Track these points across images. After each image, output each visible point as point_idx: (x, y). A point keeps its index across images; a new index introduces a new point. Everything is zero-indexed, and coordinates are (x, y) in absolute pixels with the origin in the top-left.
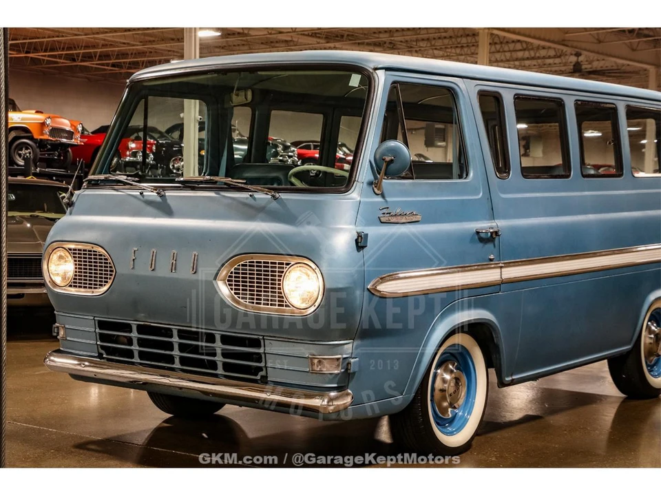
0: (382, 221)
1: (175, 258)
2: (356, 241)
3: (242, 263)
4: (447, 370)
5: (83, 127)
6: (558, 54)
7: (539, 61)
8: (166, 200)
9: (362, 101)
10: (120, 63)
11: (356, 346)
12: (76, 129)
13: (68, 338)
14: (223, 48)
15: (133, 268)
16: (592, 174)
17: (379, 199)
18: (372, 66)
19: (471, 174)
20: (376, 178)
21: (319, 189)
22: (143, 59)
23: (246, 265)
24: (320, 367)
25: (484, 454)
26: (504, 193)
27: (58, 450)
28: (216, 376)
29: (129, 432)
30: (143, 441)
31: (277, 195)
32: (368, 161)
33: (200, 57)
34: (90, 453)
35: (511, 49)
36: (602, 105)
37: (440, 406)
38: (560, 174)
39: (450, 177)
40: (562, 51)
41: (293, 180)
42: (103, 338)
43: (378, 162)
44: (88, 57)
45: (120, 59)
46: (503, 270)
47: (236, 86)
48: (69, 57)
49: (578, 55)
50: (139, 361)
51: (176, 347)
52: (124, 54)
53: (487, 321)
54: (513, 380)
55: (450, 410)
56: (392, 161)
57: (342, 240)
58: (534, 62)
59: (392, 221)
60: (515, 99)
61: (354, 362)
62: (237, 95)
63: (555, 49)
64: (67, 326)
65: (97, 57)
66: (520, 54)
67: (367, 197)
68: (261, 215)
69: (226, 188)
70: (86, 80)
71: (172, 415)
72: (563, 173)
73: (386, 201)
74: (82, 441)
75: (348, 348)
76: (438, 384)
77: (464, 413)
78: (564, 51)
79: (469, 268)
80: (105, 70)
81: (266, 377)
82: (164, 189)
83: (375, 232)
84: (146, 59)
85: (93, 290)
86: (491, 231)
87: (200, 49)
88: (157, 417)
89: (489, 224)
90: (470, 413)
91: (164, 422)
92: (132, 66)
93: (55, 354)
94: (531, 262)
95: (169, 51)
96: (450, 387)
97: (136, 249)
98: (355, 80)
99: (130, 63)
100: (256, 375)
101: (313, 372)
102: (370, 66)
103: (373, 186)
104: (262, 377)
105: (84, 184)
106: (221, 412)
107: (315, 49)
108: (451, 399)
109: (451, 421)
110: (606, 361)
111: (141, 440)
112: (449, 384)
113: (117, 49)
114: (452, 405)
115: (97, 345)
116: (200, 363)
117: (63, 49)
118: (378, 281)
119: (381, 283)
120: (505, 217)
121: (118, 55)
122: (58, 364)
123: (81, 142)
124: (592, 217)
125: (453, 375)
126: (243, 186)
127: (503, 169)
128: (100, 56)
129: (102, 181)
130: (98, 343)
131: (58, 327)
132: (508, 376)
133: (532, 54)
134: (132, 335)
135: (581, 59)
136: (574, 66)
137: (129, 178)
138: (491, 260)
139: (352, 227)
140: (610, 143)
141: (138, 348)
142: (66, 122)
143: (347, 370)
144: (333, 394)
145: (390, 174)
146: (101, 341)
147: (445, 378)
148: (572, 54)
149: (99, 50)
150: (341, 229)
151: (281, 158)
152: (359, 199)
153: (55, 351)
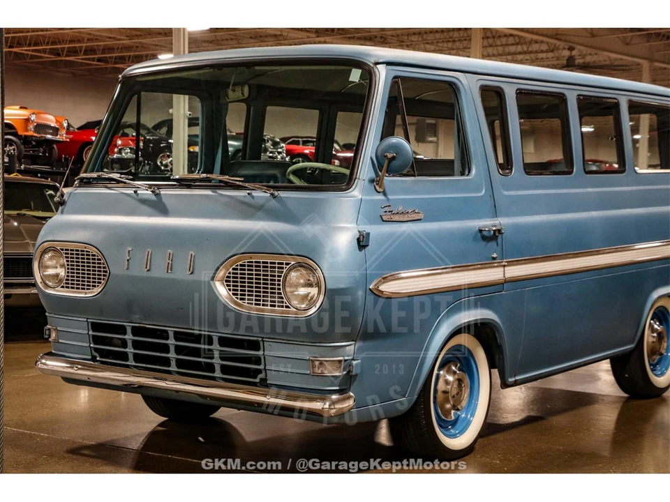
0: (384, 219)
1: (171, 258)
2: (358, 240)
3: (241, 263)
4: (449, 372)
5: (68, 123)
6: (551, 48)
7: (532, 55)
8: (161, 198)
9: (362, 97)
10: (106, 57)
11: (358, 348)
12: (61, 125)
13: (60, 341)
14: (211, 42)
15: (128, 269)
16: (595, 171)
17: (381, 197)
18: (373, 60)
19: (474, 171)
20: (377, 175)
21: (319, 187)
22: (128, 54)
23: (244, 265)
24: (321, 369)
25: (487, 457)
26: (508, 190)
27: (51, 455)
28: (214, 378)
29: (123, 436)
30: (138, 445)
31: (276, 193)
32: (369, 158)
33: (190, 52)
34: (84, 458)
35: (504, 43)
36: (604, 100)
37: (442, 408)
38: (562, 170)
39: (452, 175)
40: (555, 45)
41: (292, 177)
42: (96, 340)
43: (379, 158)
44: (74, 52)
45: (105, 54)
46: (506, 268)
47: (232, 82)
48: (53, 52)
49: (571, 49)
50: (134, 364)
51: (172, 349)
52: (109, 49)
53: (490, 321)
54: (516, 381)
55: (453, 412)
56: (394, 158)
57: (343, 240)
58: (527, 57)
59: (394, 219)
60: (517, 94)
61: (356, 364)
62: (234, 91)
63: (548, 43)
64: (59, 328)
65: (83, 52)
66: (512, 49)
67: (369, 195)
68: (259, 214)
69: (223, 186)
70: (71, 75)
71: (166, 419)
72: (566, 170)
73: (388, 199)
74: (75, 446)
75: (350, 349)
76: (441, 386)
77: (467, 414)
78: (557, 46)
79: (472, 267)
80: (91, 65)
81: (266, 380)
82: (159, 187)
83: (377, 231)
84: (132, 54)
85: (86, 291)
86: (494, 229)
87: (189, 43)
88: (151, 420)
89: (492, 222)
90: (472, 415)
91: (159, 425)
92: (118, 61)
93: (46, 357)
94: (535, 261)
95: (156, 45)
96: (453, 389)
97: (130, 249)
98: (355, 75)
99: (116, 58)
100: (255, 378)
101: (314, 375)
102: (370, 61)
103: (375, 183)
104: (261, 379)
105: (76, 183)
106: (217, 415)
107: (305, 44)
108: (454, 401)
109: (454, 423)
110: (608, 360)
111: (136, 444)
112: (452, 386)
113: (103, 43)
114: (455, 407)
115: (91, 347)
116: (197, 366)
117: (48, 44)
118: (380, 281)
119: (384, 283)
120: (507, 215)
121: (104, 50)
122: (49, 368)
123: (66, 138)
124: (594, 214)
125: (456, 376)
126: (241, 183)
127: (506, 166)
128: (85, 51)
129: (94, 179)
130: (91, 345)
131: (49, 329)
132: (511, 377)
133: (525, 48)
134: (126, 337)
135: (574, 53)
136: (568, 60)
137: (123, 176)
138: (494, 259)
139: (354, 225)
140: (612, 139)
141: (132, 351)
142: (52, 118)
143: (349, 372)
144: (334, 397)
145: (391, 172)
146: (95, 344)
147: (447, 379)
148: (564, 49)
149: (84, 45)
150: (342, 228)
151: (271, 155)
152: (360, 197)
153: (46, 354)
